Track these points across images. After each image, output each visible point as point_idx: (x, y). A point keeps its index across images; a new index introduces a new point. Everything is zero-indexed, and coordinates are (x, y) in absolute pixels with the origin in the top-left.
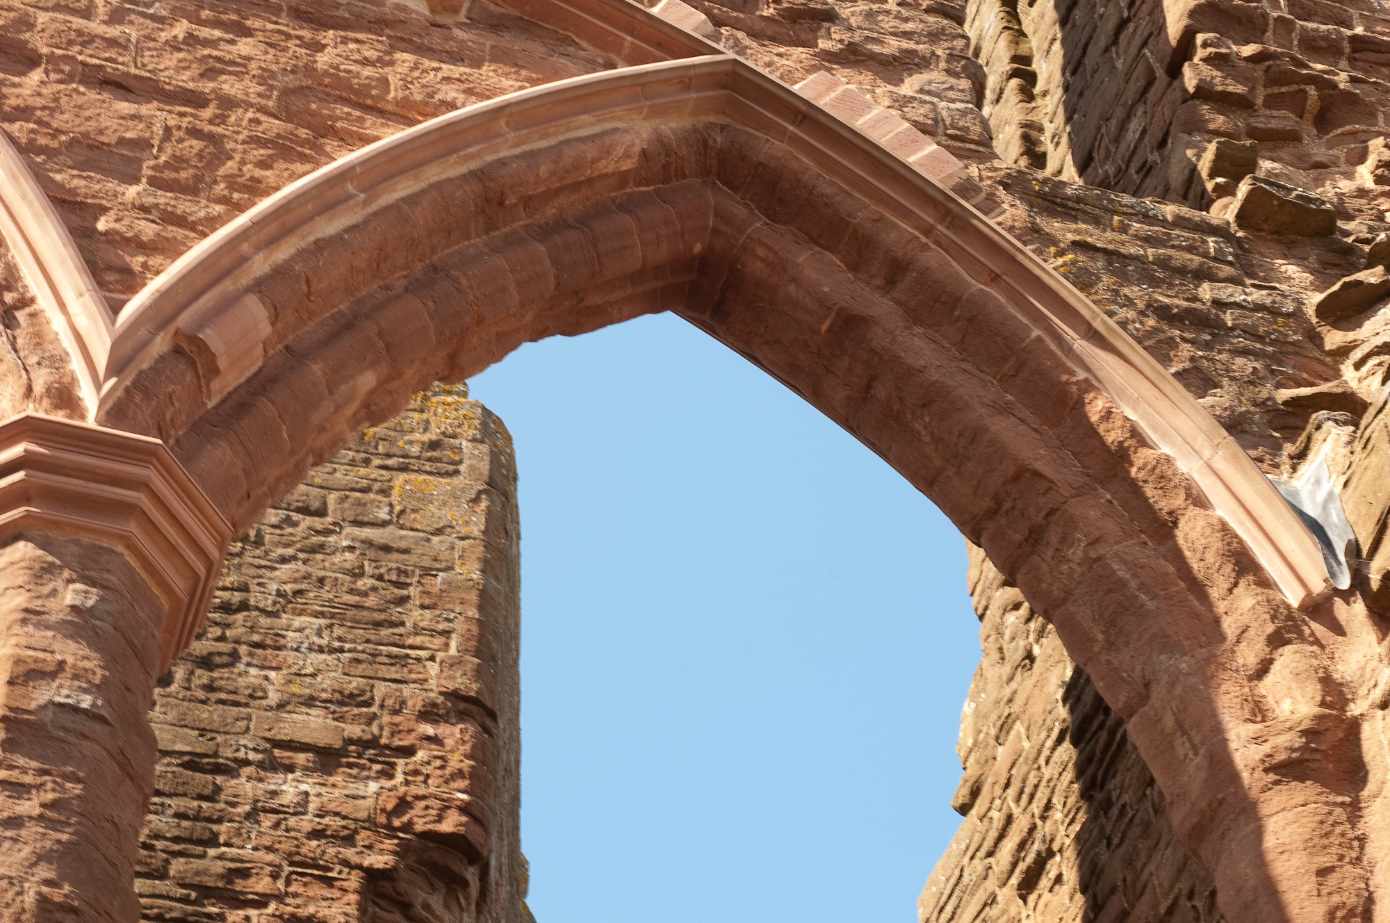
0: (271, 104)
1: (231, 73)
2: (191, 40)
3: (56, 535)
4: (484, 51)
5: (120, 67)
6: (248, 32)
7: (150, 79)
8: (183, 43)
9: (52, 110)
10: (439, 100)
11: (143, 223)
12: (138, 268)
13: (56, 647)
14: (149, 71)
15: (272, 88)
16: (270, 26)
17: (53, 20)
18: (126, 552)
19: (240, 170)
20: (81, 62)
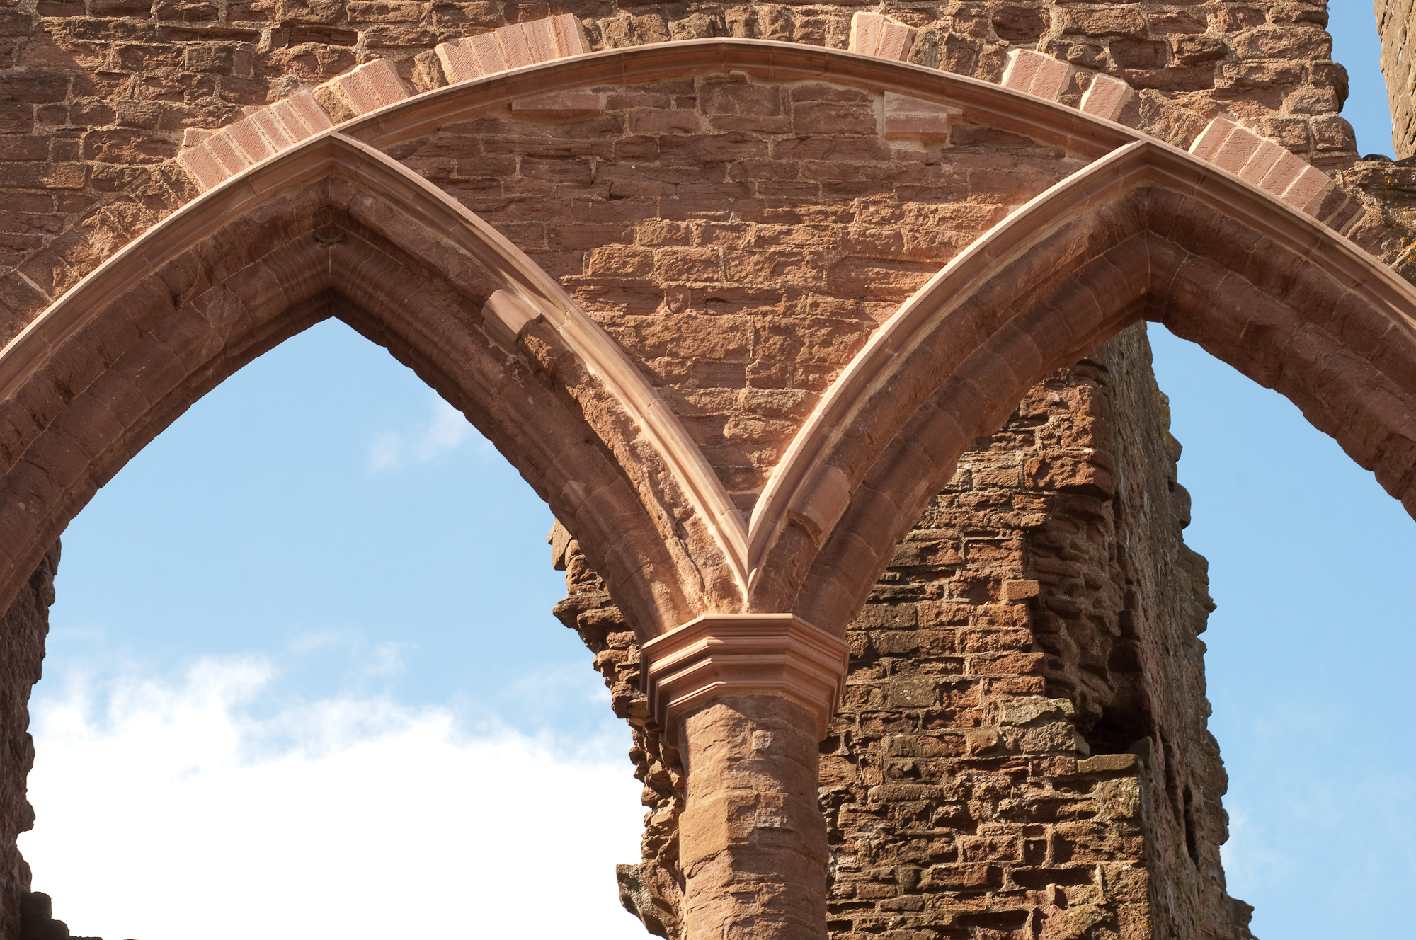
0: (823, 284)
1: (792, 264)
2: (760, 241)
3: (739, 694)
4: (966, 182)
5: (716, 284)
6: (798, 220)
7: (737, 288)
8: (756, 246)
9: (678, 340)
10: (940, 243)
11: (752, 422)
12: (756, 464)
13: (752, 783)
14: (736, 281)
15: (821, 269)
16: (812, 208)
17: (665, 255)
18: (784, 695)
19: (811, 353)
20: (689, 288)
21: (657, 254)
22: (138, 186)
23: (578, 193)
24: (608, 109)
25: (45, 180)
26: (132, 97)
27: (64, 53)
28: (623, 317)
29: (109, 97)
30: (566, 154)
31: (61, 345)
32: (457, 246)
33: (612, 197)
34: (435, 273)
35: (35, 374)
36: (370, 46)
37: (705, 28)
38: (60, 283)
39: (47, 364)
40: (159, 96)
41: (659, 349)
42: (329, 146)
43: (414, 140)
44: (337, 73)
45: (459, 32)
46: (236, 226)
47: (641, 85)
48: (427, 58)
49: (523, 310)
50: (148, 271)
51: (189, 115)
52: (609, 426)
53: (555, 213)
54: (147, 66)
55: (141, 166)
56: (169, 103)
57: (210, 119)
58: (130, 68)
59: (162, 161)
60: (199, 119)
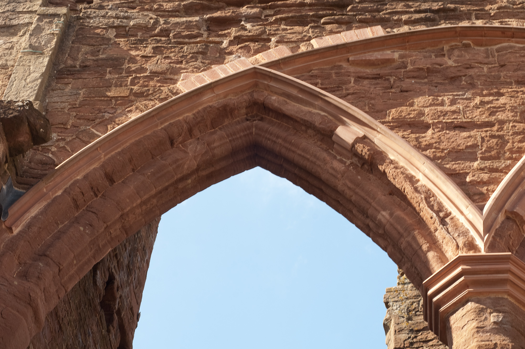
0: (518, 118)
1: (500, 111)
2: (482, 103)
3: (481, 297)
5: (459, 120)
6: (502, 95)
7: (471, 121)
8: (480, 105)
9: (439, 143)
11: (482, 174)
12: (485, 192)
13: (492, 338)
14: (470, 119)
15: (516, 112)
16: (510, 90)
17: (431, 110)
18: (509, 297)
19: (513, 146)
20: (445, 122)
22: (156, 95)
23: (384, 91)
24: (399, 59)
25: (109, 94)
26: (157, 63)
28: (409, 135)
29: (146, 64)
30: (377, 77)
31: (109, 156)
32: (320, 112)
33: (401, 91)
34: (308, 125)
35: (94, 168)
36: (277, 42)
39: (101, 164)
40: (170, 63)
41: (429, 146)
42: (254, 73)
44: (260, 52)
45: (323, 35)
46: (205, 109)
47: (415, 50)
48: (306, 44)
49: (354, 133)
51: (184, 69)
52: (401, 180)
53: (372, 99)
54: (166, 53)
55: (158, 88)
56: (175, 65)
57: (195, 70)
58: (157, 54)
59: (169, 86)
60: (189, 70)
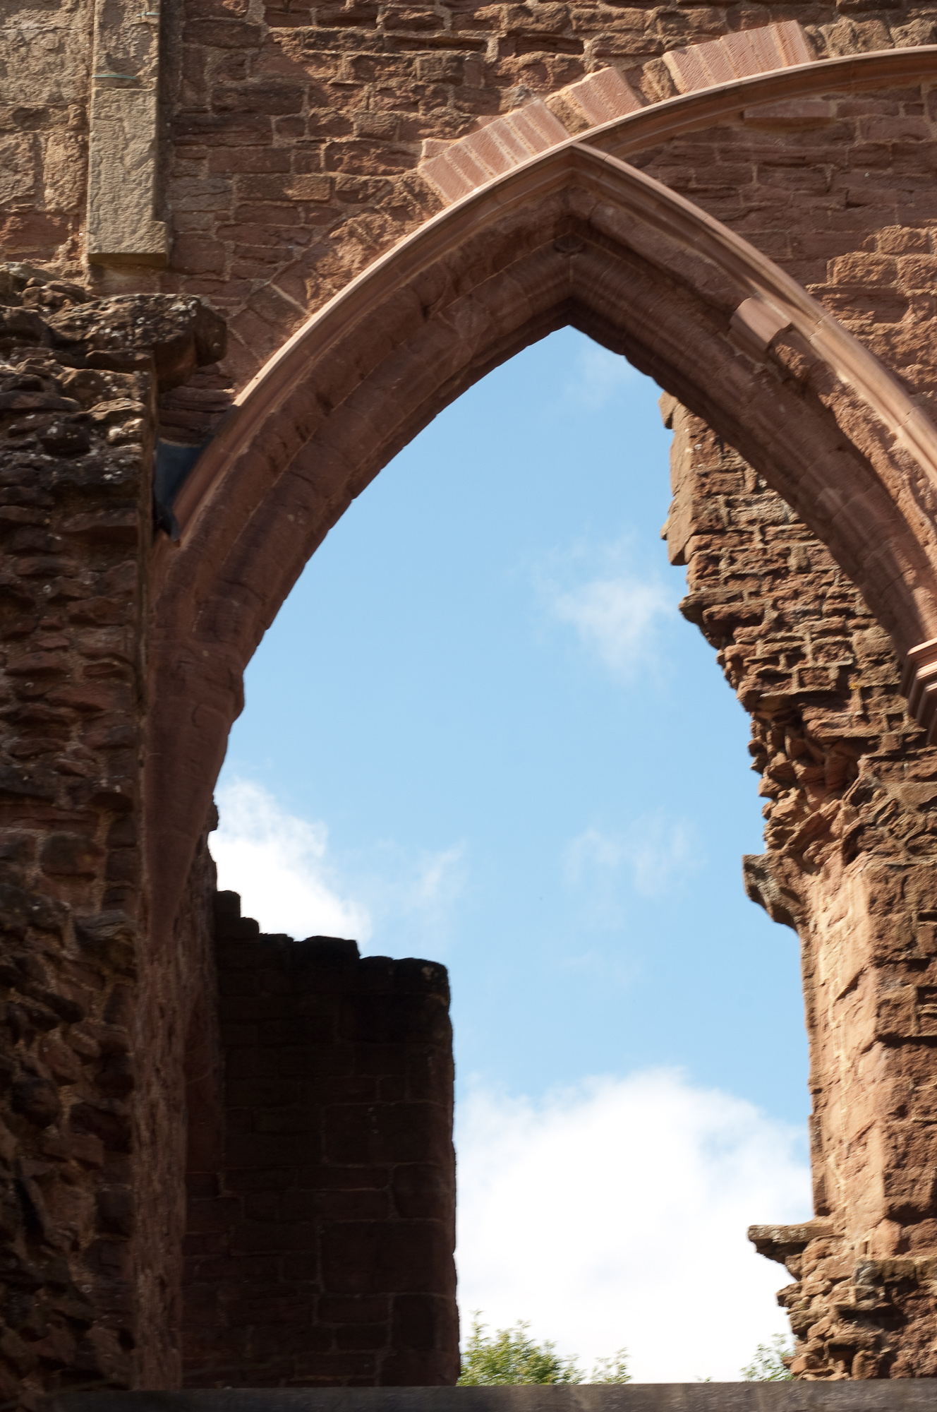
21: (900, 262)
22: (383, 197)
23: (815, 201)
24: (838, 116)
25: (290, 192)
26: (367, 107)
27: (296, 65)
28: (871, 325)
29: (346, 109)
30: (800, 163)
31: (321, 358)
32: (701, 255)
33: (849, 205)
34: (679, 281)
35: (298, 387)
36: (598, 55)
37: (928, 35)
38: (315, 295)
39: (308, 376)
40: (394, 107)
42: (570, 156)
43: (649, 149)
44: (567, 82)
45: (684, 40)
46: (482, 236)
47: (867, 92)
48: (656, 66)
49: (773, 319)
50: (400, 282)
51: (426, 126)
52: (865, 435)
53: (794, 221)
54: (380, 77)
55: (383, 178)
56: (406, 114)
57: (447, 129)
58: (363, 79)
59: (402, 172)
60: (436, 129)
